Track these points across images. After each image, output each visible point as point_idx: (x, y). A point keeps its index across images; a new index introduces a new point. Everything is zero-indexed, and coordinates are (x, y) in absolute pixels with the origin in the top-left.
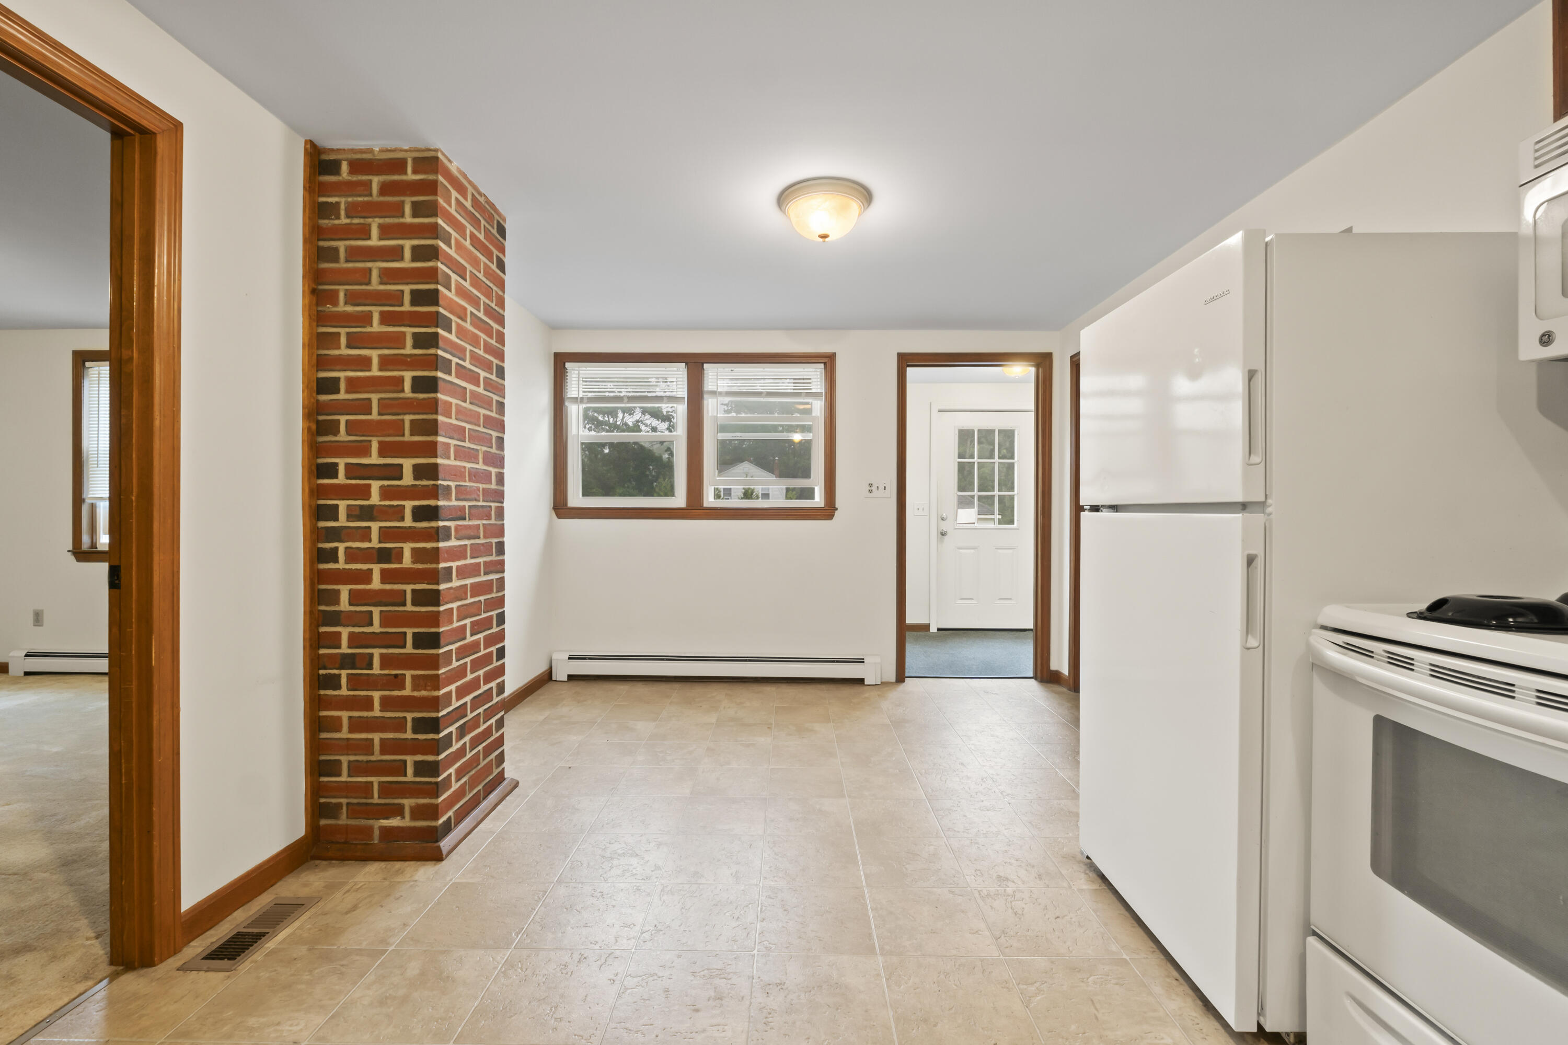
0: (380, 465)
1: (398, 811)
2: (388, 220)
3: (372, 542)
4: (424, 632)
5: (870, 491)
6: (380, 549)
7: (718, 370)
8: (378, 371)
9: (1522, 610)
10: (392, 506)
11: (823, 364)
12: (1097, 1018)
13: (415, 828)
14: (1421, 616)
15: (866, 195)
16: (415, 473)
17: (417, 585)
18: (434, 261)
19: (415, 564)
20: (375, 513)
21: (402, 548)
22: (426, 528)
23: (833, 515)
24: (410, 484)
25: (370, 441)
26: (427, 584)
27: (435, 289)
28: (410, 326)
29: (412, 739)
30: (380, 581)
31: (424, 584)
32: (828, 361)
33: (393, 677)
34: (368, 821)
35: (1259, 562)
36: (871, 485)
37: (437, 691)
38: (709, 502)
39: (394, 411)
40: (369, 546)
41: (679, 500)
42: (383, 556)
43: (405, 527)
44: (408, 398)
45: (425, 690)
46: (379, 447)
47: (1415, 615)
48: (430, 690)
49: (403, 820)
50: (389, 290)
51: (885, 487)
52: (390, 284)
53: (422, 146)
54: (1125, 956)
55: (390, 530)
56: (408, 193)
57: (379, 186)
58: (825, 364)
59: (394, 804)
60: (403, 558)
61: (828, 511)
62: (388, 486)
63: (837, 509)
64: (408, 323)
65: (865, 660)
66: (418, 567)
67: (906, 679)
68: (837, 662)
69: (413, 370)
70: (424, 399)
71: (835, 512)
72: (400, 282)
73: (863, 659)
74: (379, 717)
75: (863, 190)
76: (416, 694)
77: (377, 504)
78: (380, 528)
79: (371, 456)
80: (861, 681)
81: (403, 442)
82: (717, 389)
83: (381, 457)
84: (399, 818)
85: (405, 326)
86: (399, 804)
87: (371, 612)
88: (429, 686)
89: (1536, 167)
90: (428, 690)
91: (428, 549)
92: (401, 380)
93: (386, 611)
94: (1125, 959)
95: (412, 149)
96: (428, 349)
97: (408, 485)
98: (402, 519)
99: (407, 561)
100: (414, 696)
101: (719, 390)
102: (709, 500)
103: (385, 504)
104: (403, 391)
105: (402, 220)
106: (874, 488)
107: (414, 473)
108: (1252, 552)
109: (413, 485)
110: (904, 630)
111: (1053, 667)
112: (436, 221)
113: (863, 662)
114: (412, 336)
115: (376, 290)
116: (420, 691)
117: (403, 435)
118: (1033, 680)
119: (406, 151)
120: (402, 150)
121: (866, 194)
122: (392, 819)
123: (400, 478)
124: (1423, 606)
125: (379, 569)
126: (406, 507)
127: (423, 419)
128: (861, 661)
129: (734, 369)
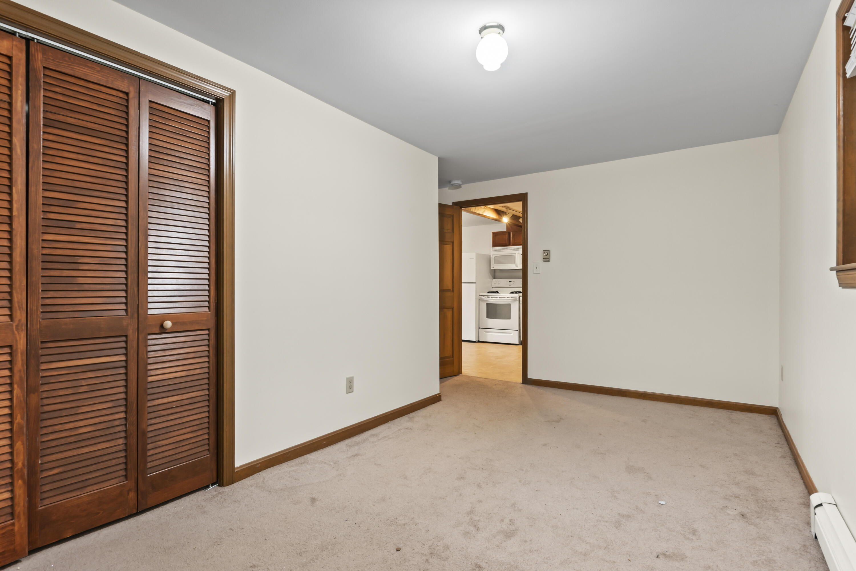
14: (488, 293)
89: (491, 251)
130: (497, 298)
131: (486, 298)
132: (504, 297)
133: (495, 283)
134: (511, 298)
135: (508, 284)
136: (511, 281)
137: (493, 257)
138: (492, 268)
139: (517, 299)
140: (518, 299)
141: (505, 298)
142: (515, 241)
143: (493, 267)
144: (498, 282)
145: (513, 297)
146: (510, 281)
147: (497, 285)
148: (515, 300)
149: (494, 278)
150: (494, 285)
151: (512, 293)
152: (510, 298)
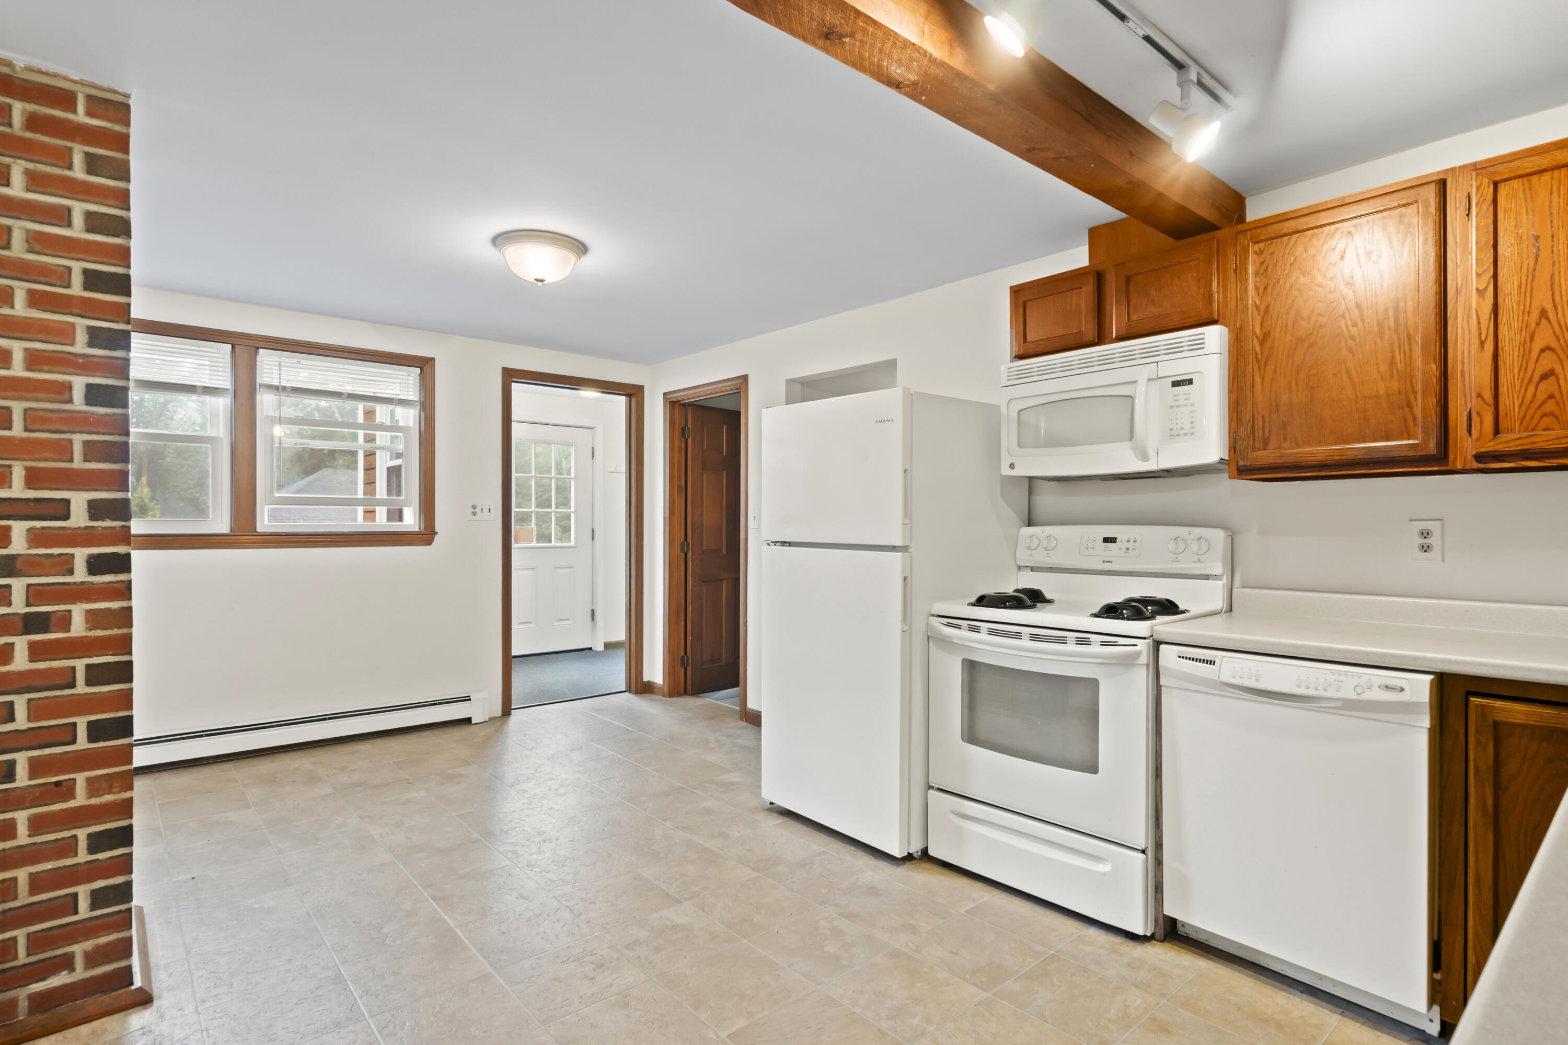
0: (28, 500)
1: (67, 963)
2: (41, 168)
3: (13, 606)
4: (106, 719)
5: (474, 514)
6: (27, 615)
7: (280, 359)
8: (23, 371)
9: (1010, 599)
10: (52, 555)
11: (419, 369)
12: (831, 882)
13: (93, 978)
14: (973, 605)
15: (581, 248)
16: (92, 511)
17: (95, 658)
18: (123, 238)
19: (93, 631)
20: (19, 565)
21: (70, 611)
22: (110, 582)
23: (432, 540)
24: (82, 525)
25: (10, 466)
26: (111, 655)
27: (124, 275)
28: (82, 316)
29: (88, 862)
30: (27, 659)
31: (107, 655)
32: (424, 365)
33: (53, 786)
34: (7, 993)
35: (909, 579)
36: (474, 507)
37: (130, 791)
38: (265, 526)
39: (53, 427)
40: (6, 612)
41: (221, 524)
42: (32, 623)
43: (75, 583)
44: (79, 412)
45: (110, 793)
46: (25, 476)
47: (970, 604)
48: (119, 792)
49: (73, 974)
50: (46, 263)
51: (490, 509)
52: (47, 255)
53: (105, 84)
54: (823, 849)
55: (45, 588)
56: (78, 139)
57: (25, 118)
58: (421, 369)
59: (55, 957)
60: (70, 624)
61: (426, 535)
62: (43, 528)
63: (437, 533)
64: (78, 311)
65: (471, 697)
66: (96, 635)
67: (512, 711)
68: (440, 704)
69: (87, 376)
70: (106, 415)
71: (434, 537)
72: (66, 255)
73: (469, 696)
74: (27, 844)
75: (580, 246)
76: (94, 801)
77: (23, 553)
78: (29, 586)
79: (10, 487)
80: (468, 721)
81: (72, 470)
82: (280, 383)
83: (29, 488)
84: (64, 973)
85: (73, 315)
86: (66, 954)
87: (11, 704)
88: (116, 787)
89: (1008, 380)
90: (114, 793)
91: (114, 610)
92: (69, 387)
93: (40, 699)
94: (824, 851)
95: (85, 83)
96: (115, 350)
97: (79, 527)
98: (71, 572)
99: (78, 628)
100: (90, 805)
101: (282, 384)
102: (265, 523)
103: (37, 553)
104: (70, 401)
105: (67, 173)
106: (478, 510)
107: (89, 511)
108: (906, 575)
109: (87, 528)
110: (508, 660)
111: (646, 678)
112: (126, 187)
113: (470, 700)
114: (87, 330)
115: (19, 258)
116: (101, 795)
117: (71, 460)
118: (626, 693)
119: (75, 82)
120: (66, 79)
121: (583, 249)
122: (51, 977)
123: (66, 517)
124: (973, 600)
125: (26, 643)
126: (75, 555)
127: (105, 441)
128: (467, 699)
129: (301, 361)
130: (1018, 636)
131: (962, 634)
132: (1058, 634)
133: (1029, 548)
134: (1104, 644)
135: (1099, 556)
136: (1111, 540)
137: (1014, 414)
138: (1006, 471)
139: (1138, 655)
140: (1143, 659)
141: (1062, 641)
142: (1134, 317)
143: (1012, 466)
144: (1045, 543)
145: (1114, 644)
146: (1106, 540)
147: (1040, 558)
148: (1128, 661)
149: (1030, 523)
150: (1023, 557)
151: (1111, 611)
152: (1095, 649)
